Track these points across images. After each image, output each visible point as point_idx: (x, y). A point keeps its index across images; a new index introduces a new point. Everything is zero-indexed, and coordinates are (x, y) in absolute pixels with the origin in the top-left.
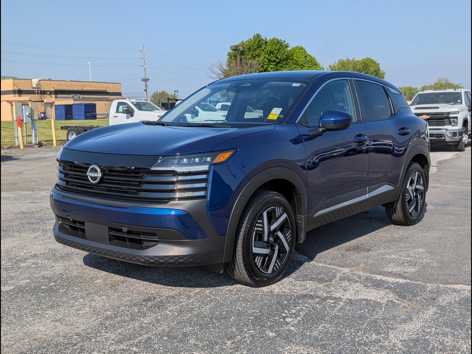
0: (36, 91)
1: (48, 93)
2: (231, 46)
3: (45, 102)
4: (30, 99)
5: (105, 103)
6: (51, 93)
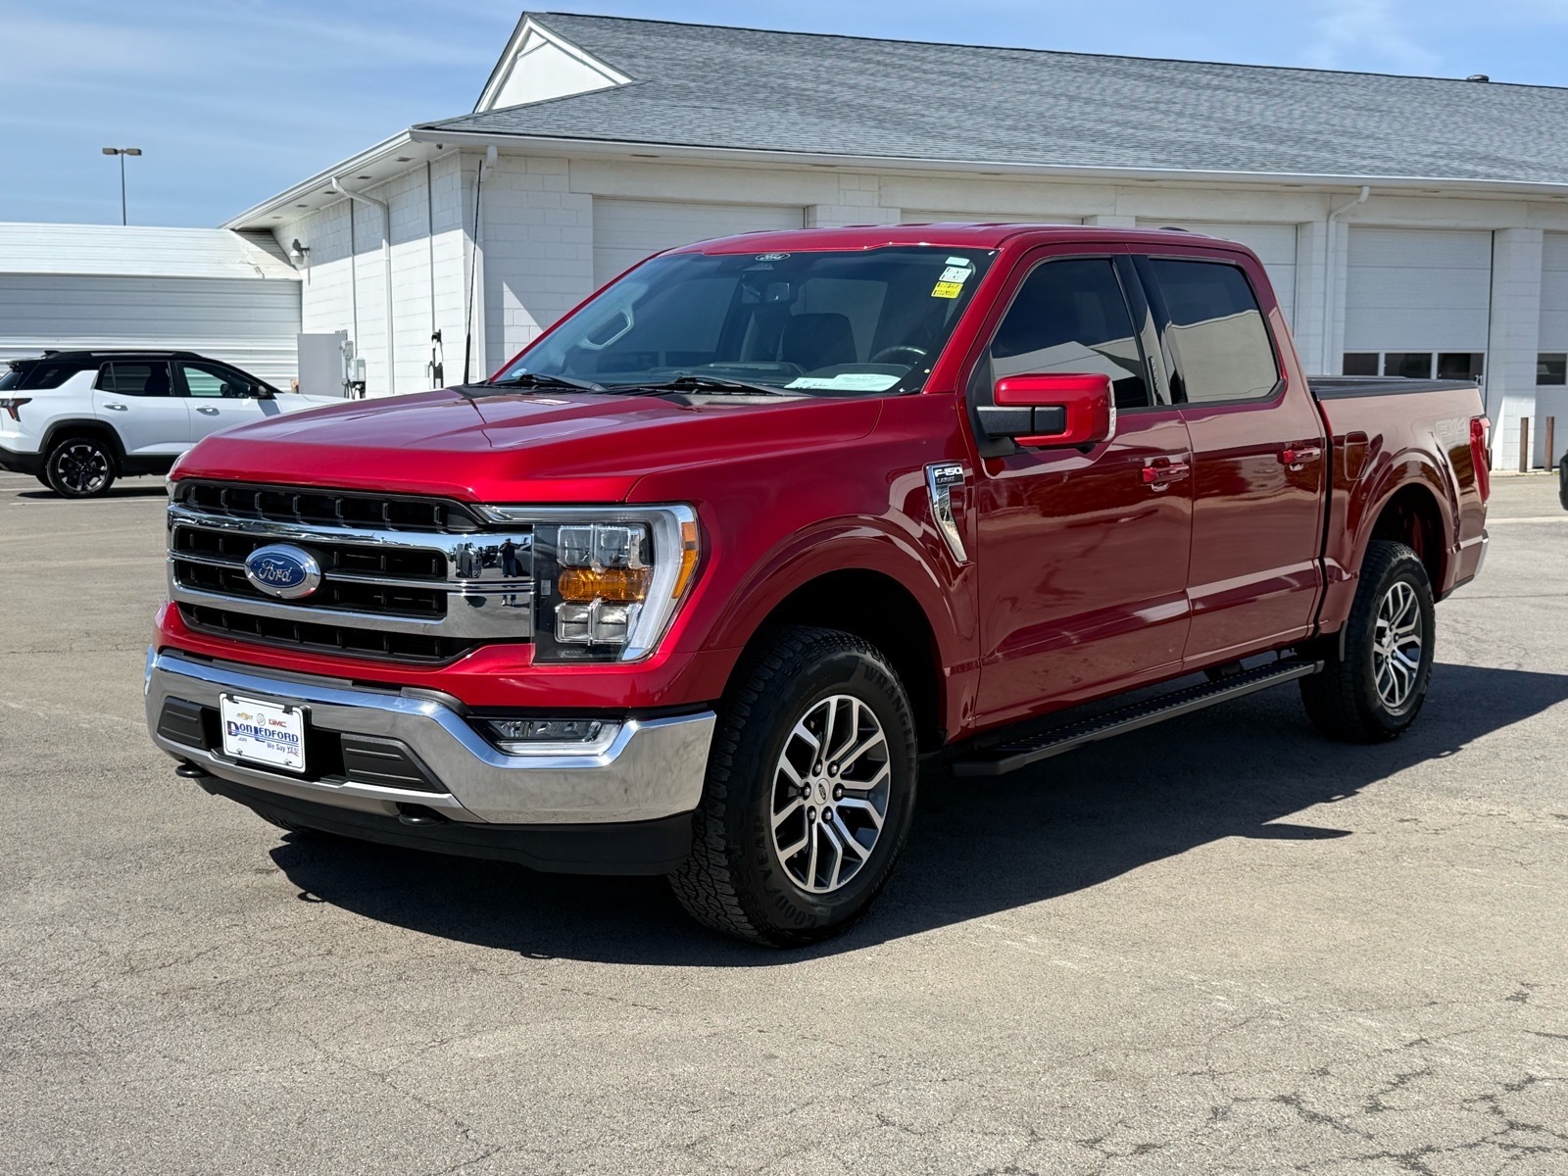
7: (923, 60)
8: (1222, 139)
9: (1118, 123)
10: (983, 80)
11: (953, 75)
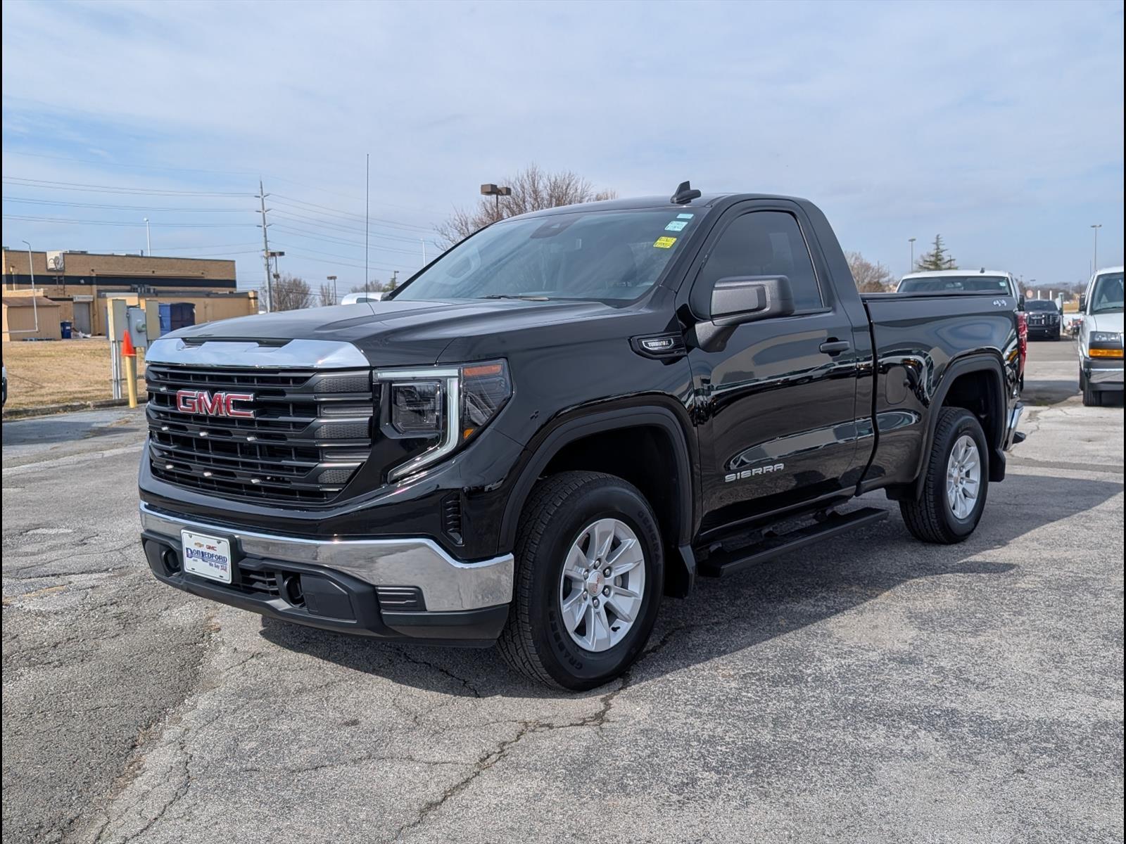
0: (55, 276)
1: (82, 281)
2: (482, 186)
3: (75, 301)
4: (46, 295)
5: (205, 303)
6: (89, 281)
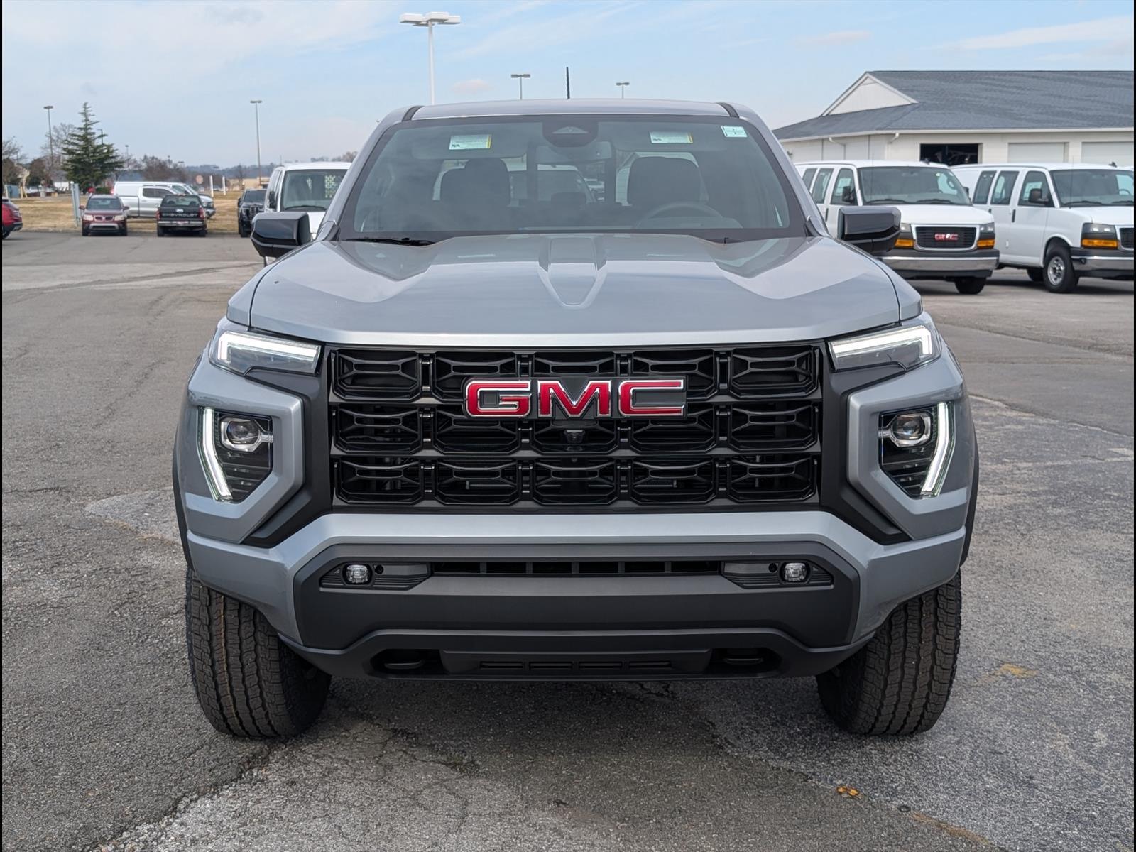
7: (1005, 81)
8: (1111, 113)
9: (1076, 108)
10: (1028, 90)
11: (1016, 87)
